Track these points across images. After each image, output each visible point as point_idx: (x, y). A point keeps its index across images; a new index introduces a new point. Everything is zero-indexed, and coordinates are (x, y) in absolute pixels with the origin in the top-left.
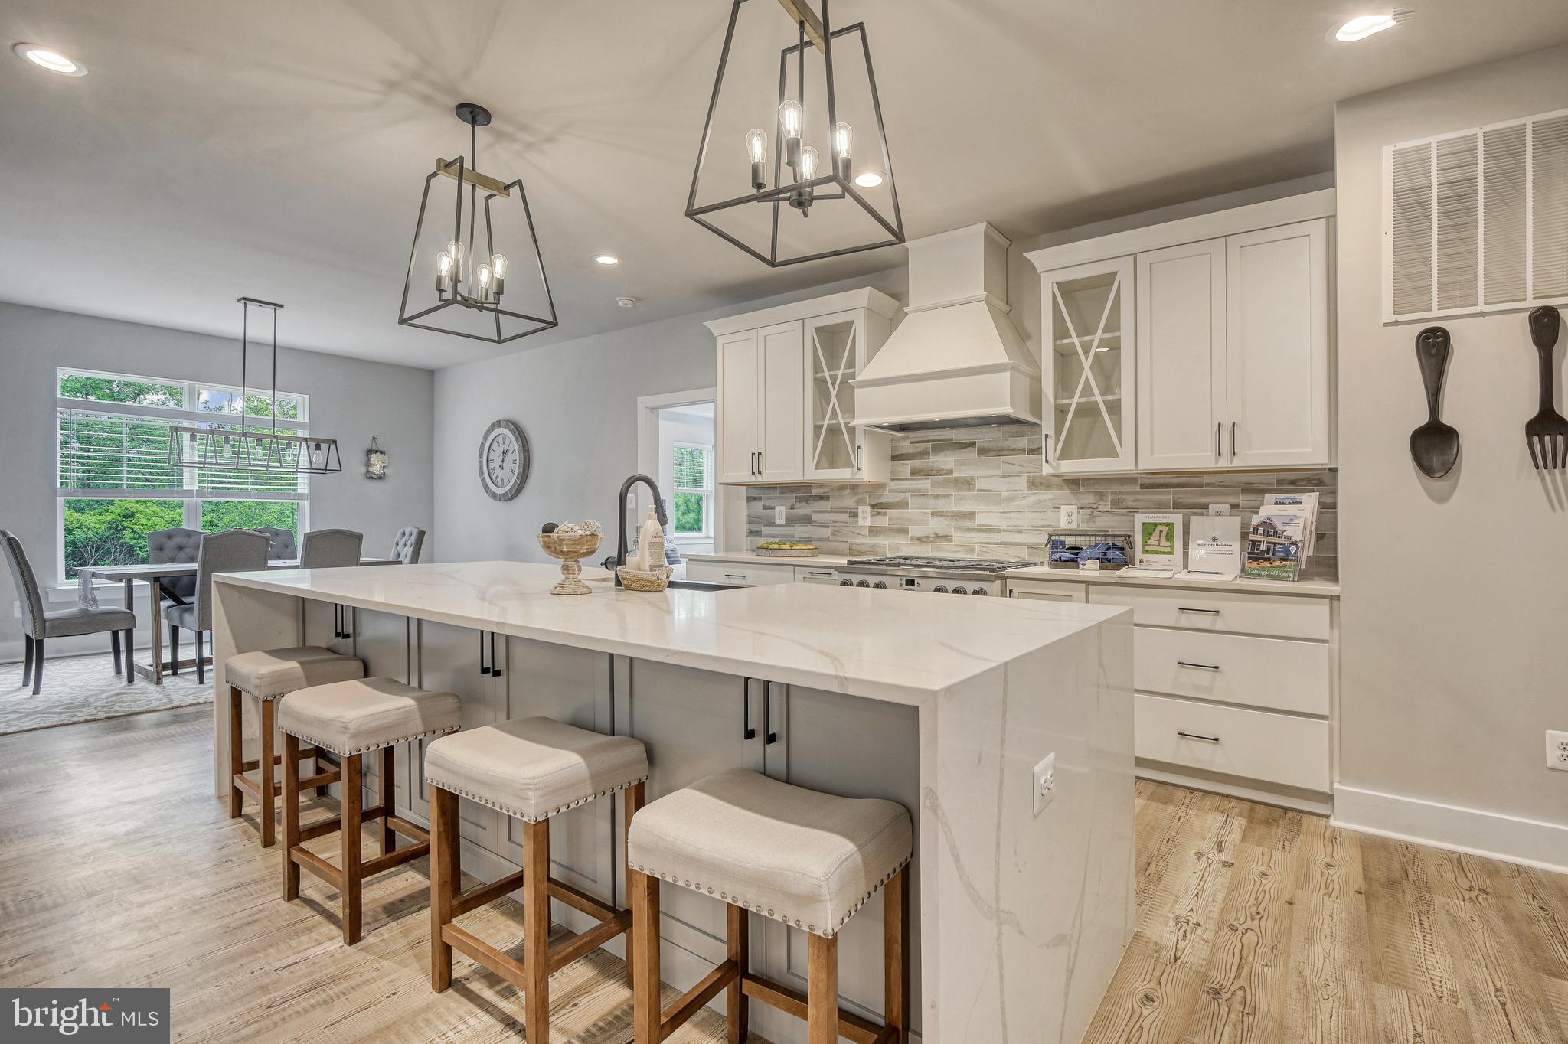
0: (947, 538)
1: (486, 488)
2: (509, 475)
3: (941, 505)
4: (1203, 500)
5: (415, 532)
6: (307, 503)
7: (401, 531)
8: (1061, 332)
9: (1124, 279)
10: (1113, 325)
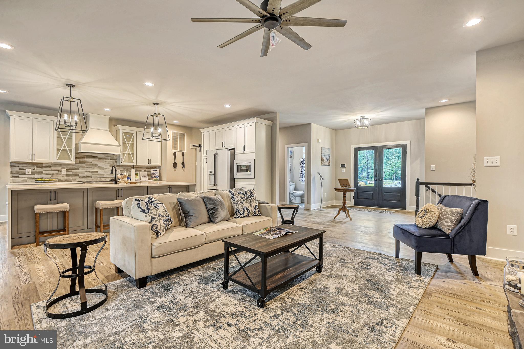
0: (90, 177)
3: (88, 169)
4: (141, 170)
8: (124, 140)
9: (135, 134)
10: (133, 141)
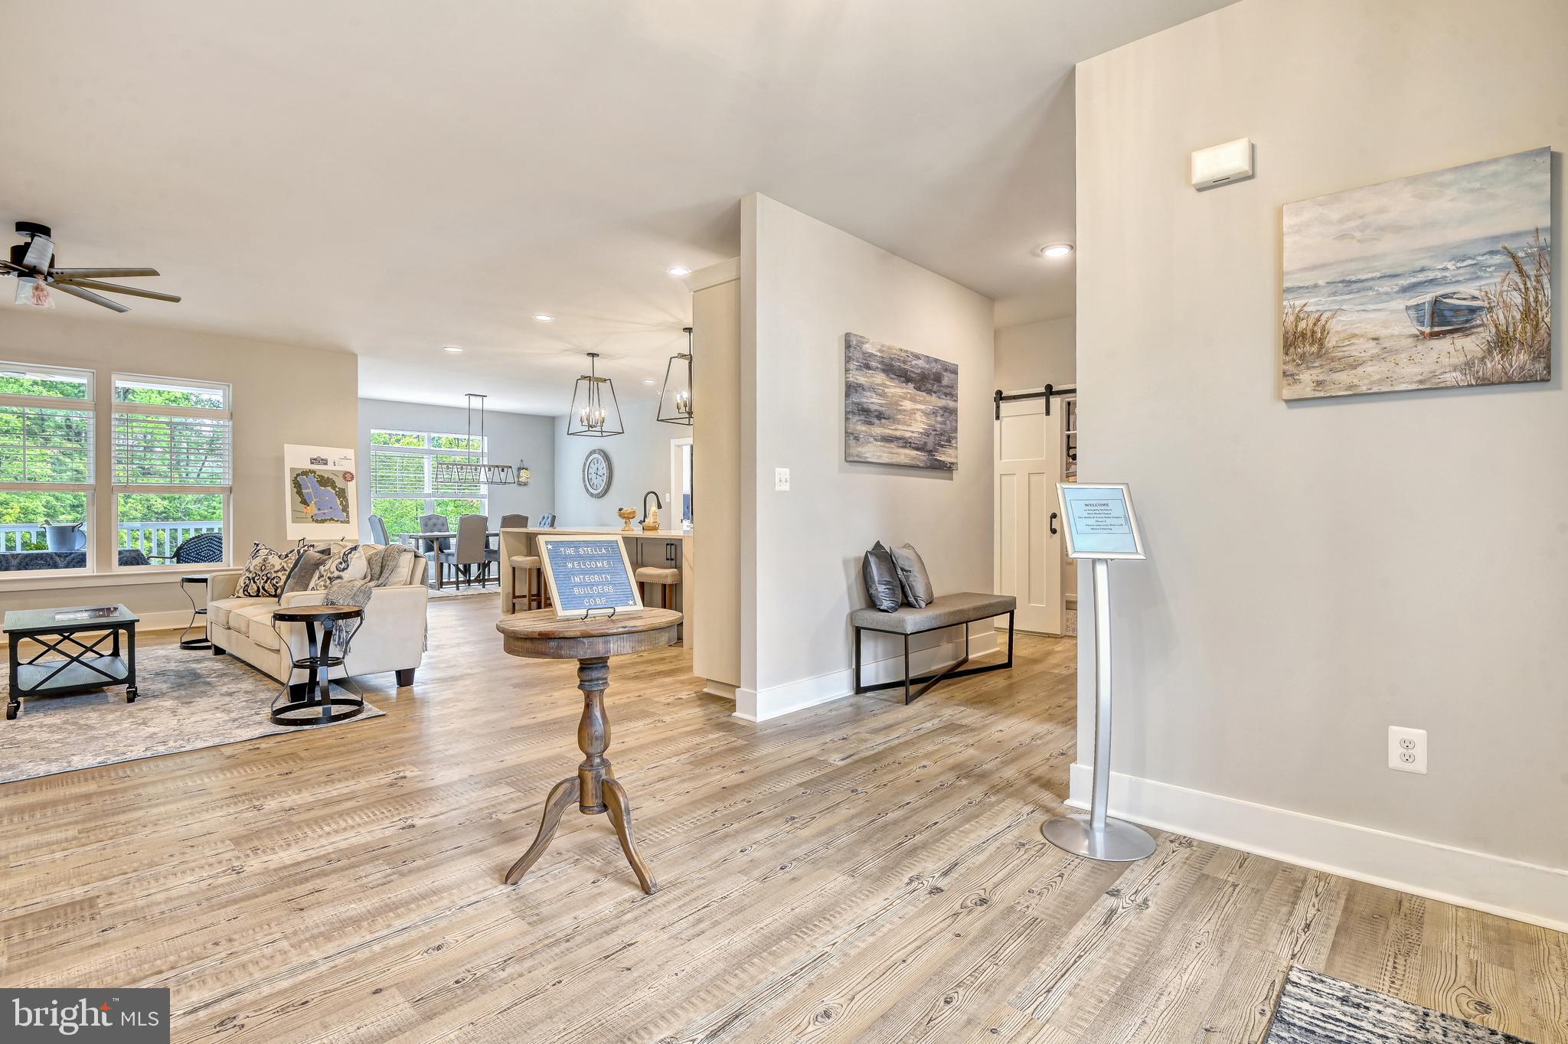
1: (587, 490)
2: (600, 483)
5: (550, 516)
6: (486, 501)
7: (542, 516)
